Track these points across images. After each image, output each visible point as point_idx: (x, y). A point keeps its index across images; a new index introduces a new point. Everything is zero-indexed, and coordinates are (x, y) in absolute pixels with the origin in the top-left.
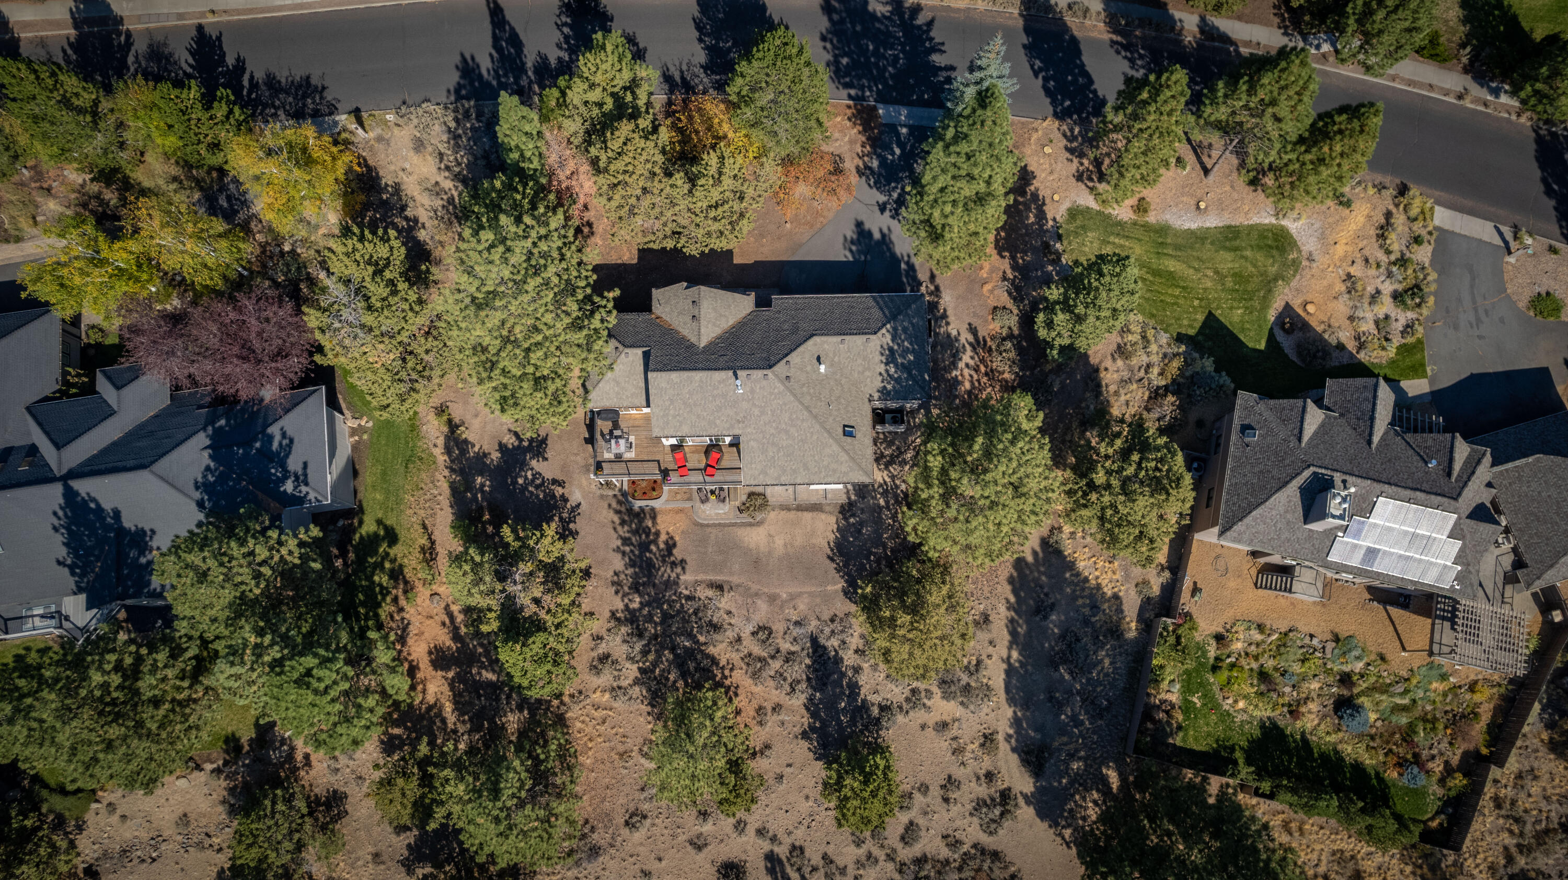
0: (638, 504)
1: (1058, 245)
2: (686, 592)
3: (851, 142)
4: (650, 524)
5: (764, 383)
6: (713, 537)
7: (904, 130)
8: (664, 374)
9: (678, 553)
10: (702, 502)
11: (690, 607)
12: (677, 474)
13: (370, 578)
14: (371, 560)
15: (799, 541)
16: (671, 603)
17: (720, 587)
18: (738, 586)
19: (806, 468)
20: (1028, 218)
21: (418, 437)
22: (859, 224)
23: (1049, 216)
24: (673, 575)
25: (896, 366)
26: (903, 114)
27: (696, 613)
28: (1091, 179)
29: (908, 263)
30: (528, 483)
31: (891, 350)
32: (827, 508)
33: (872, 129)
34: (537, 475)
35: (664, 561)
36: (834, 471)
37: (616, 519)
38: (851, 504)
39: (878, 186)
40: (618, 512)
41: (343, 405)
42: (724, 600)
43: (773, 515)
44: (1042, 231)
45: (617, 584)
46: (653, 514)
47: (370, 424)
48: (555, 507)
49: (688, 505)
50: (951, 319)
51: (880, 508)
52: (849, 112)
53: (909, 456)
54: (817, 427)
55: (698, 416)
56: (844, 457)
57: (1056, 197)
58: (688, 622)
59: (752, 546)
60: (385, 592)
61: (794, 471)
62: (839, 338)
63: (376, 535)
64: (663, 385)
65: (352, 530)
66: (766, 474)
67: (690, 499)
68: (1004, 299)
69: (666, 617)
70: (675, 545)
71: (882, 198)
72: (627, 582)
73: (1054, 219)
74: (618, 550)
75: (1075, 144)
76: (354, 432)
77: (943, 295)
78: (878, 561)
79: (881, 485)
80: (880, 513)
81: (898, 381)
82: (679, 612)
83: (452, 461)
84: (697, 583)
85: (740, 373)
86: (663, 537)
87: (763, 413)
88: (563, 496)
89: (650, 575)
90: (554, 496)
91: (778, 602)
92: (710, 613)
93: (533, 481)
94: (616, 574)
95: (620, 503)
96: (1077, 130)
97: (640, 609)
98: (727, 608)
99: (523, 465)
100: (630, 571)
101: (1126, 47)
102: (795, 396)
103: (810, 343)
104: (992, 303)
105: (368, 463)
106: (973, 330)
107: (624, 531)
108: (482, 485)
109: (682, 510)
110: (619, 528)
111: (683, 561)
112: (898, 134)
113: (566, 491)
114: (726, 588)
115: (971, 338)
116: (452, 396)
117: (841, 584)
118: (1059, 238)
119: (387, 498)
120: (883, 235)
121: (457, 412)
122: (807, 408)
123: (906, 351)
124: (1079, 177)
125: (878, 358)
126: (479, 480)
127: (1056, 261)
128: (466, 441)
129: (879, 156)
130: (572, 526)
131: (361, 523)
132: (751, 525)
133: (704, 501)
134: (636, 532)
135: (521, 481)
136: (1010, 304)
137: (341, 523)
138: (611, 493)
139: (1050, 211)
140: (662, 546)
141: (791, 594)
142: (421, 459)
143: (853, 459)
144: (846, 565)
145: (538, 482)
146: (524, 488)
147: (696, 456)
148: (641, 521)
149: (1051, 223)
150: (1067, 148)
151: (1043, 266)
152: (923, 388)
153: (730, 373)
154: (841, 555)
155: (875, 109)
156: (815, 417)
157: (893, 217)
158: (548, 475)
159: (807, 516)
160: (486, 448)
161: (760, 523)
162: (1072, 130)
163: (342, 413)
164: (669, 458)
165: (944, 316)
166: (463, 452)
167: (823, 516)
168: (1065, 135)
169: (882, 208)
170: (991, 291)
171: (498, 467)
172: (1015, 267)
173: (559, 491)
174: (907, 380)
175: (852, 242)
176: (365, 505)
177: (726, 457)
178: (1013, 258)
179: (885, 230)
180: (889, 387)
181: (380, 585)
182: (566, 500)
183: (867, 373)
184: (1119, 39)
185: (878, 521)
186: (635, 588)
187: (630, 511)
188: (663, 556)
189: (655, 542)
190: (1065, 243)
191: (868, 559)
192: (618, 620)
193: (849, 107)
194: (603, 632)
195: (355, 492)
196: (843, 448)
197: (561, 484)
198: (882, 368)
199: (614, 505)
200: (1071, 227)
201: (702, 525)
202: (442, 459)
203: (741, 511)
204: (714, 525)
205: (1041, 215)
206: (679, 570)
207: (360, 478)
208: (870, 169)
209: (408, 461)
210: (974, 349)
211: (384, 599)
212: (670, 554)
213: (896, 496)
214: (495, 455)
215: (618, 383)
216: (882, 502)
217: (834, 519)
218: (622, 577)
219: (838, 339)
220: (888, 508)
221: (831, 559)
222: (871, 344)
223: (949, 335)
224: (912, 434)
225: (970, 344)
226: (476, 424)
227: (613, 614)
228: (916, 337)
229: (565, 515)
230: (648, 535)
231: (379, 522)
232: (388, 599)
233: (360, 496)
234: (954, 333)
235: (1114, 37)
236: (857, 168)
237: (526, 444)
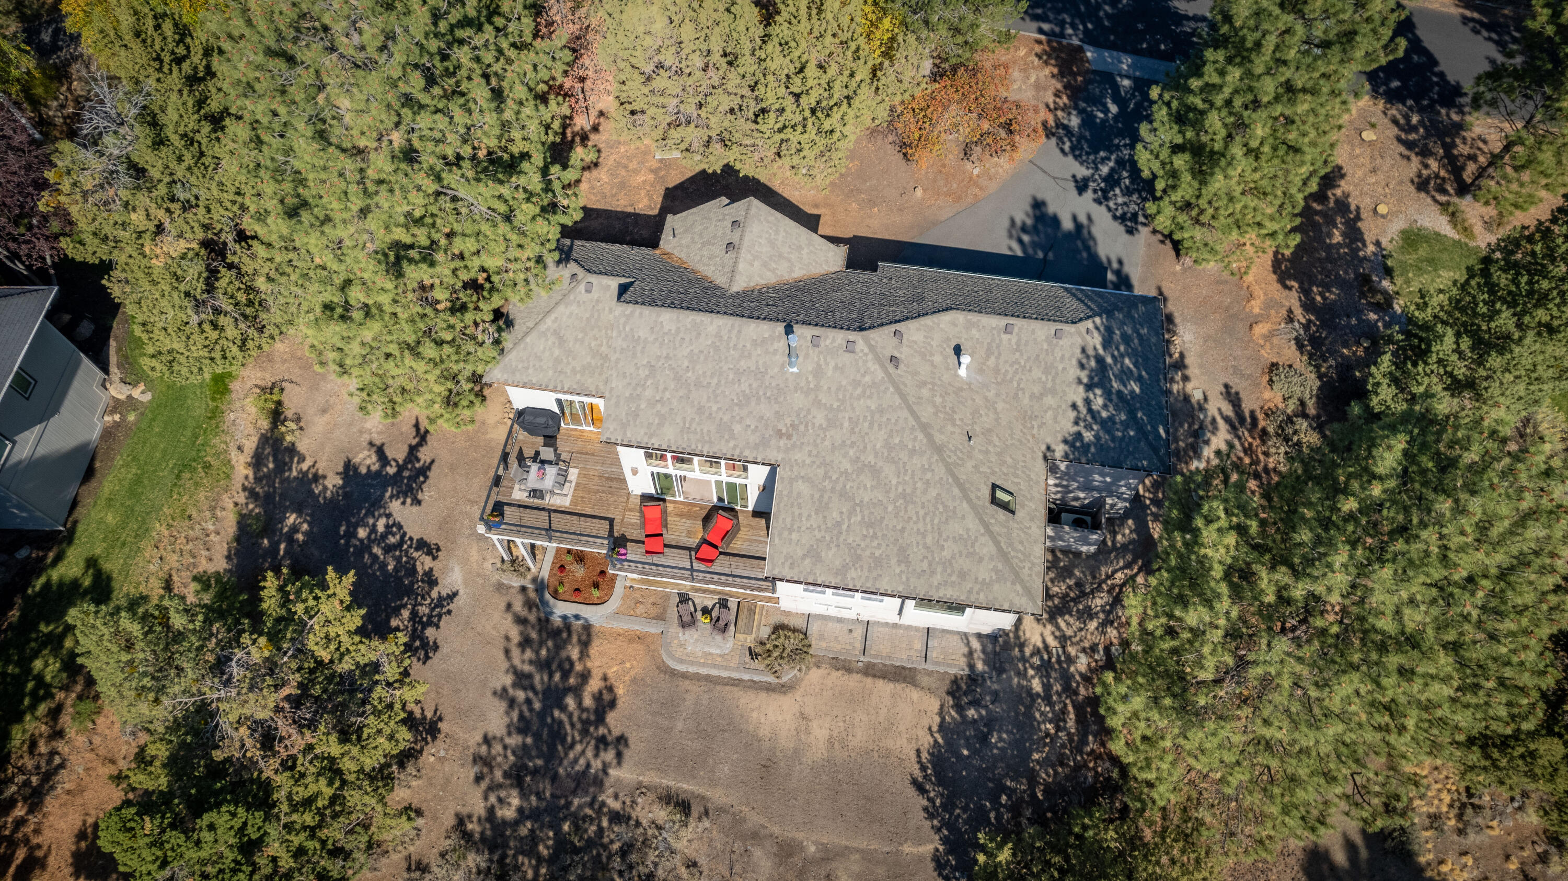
0: (561, 609)
1: (1386, 284)
2: (616, 805)
3: (1038, 86)
4: (575, 653)
5: (847, 358)
6: (690, 700)
7: (1126, 83)
8: (647, 311)
9: (615, 722)
10: (684, 625)
11: (616, 836)
12: (642, 549)
13: (25, 664)
14: (44, 629)
15: (859, 738)
16: (578, 822)
17: (683, 806)
18: (721, 810)
19: (904, 557)
20: (1330, 235)
21: (217, 430)
22: (1038, 205)
23: (1369, 237)
24: (597, 765)
25: (1108, 394)
26: (1126, 63)
27: (625, 851)
28: (1444, 191)
29: (1118, 273)
30: (375, 538)
31: (1100, 360)
32: (925, 680)
33: (1075, 75)
34: (395, 527)
35: (585, 732)
36: (963, 575)
37: (515, 634)
38: (973, 679)
39: (1076, 152)
40: (521, 621)
41: (113, 359)
42: (686, 834)
43: (815, 675)
44: (1355, 259)
45: (484, 762)
46: (587, 635)
47: (148, 397)
48: (409, 591)
49: (653, 629)
50: (1192, 371)
51: (1033, 696)
52: (1038, 49)
53: (1099, 601)
54: (940, 470)
55: (700, 410)
56: (986, 548)
57: (1382, 209)
58: (605, 868)
59: (764, 732)
60: (43, 690)
61: (878, 562)
62: (1002, 321)
63: (75, 584)
64: (643, 333)
65: (38, 567)
66: (818, 558)
67: (660, 617)
68: (1290, 353)
69: (562, 845)
70: (612, 704)
71: (1083, 172)
72: (505, 760)
73: (1378, 243)
74: (502, 694)
75: (1413, 136)
76: (117, 406)
77: (1180, 330)
78: (1016, 809)
79: (1037, 652)
80: (1029, 708)
81: (1107, 425)
82: (591, 843)
83: (258, 480)
84: (640, 789)
85: (803, 333)
86: (594, 685)
87: (832, 423)
88: (429, 574)
89: (551, 756)
90: (414, 570)
91: (797, 860)
92: (652, 856)
93: (384, 536)
94: (487, 740)
95: (529, 604)
96: (1415, 119)
97: (516, 823)
98: (690, 852)
99: (376, 505)
100: (514, 740)
101: (1489, 27)
102: (903, 396)
103: (946, 318)
104: (1268, 356)
105: (119, 461)
106: (1233, 398)
107: (522, 660)
108: (295, 529)
109: (640, 638)
110: (515, 652)
111: (622, 740)
112: (1116, 87)
113: (437, 566)
114: (696, 810)
115: (1228, 410)
116: (296, 373)
117: (931, 845)
118: (1388, 272)
119: (123, 524)
120: (1079, 226)
121: (293, 401)
122: (925, 428)
123: (1124, 376)
124: (1422, 185)
125: (1074, 372)
126: (292, 519)
127: (1384, 305)
128: (292, 450)
129: (1081, 112)
130: (430, 632)
131: (59, 558)
132: (769, 688)
133: (687, 623)
134: (544, 665)
135: (362, 533)
136: (1300, 361)
137: (23, 553)
138: (516, 582)
139: (1370, 229)
140: (588, 702)
141: (825, 849)
142: (207, 467)
143: (1004, 556)
144: (948, 805)
145: (392, 540)
146: (365, 547)
147: (686, 523)
148: (559, 647)
149: (1371, 248)
150: (1399, 139)
151: (1359, 312)
152: (1156, 450)
153: (780, 328)
154: (941, 781)
155: (1080, 50)
156: (939, 449)
157: (1098, 201)
158: (414, 531)
159: (884, 688)
160: (321, 468)
161: (785, 689)
162: (1407, 118)
163: (106, 370)
164: (634, 518)
165: (1180, 365)
166: (282, 466)
167: (915, 694)
168: (1395, 122)
169: (1081, 186)
170: (1268, 337)
171: (332, 503)
172: (1308, 305)
173: (424, 563)
174: (1126, 425)
175: (1024, 229)
176: (80, 528)
177: (743, 533)
178: (1305, 291)
179: (1083, 219)
180: (1088, 436)
181: (39, 678)
182: (431, 580)
183: (1049, 400)
184: (1476, 15)
185: (1026, 724)
186: (516, 776)
187: (544, 623)
188: (586, 723)
189: (577, 691)
190: (1399, 281)
191: (995, 800)
192: (467, 836)
193: (1039, 42)
194: (432, 859)
195: (74, 504)
196: (986, 526)
197: (431, 550)
198: (1078, 394)
199: (518, 606)
200: (1411, 258)
201: (673, 674)
202: (242, 470)
203: (753, 655)
204: (697, 677)
205: (1354, 235)
206: (609, 755)
207: (93, 483)
208: (1066, 127)
209: (185, 466)
210: (1233, 428)
211: (33, 707)
212: (600, 719)
213: (1066, 678)
214: (333, 481)
215: (561, 340)
216: (1037, 685)
217: (936, 706)
218: (497, 748)
219: (999, 322)
220: (1047, 699)
221: (920, 788)
222: (1065, 342)
223: (1187, 398)
224: (1107, 562)
225: (1227, 419)
226: (318, 425)
227: (461, 821)
228: (1146, 359)
229: (424, 610)
230: (566, 675)
231: (92, 563)
232: (42, 709)
233: (79, 512)
234: (1197, 396)
235: (1468, 13)
236: (1045, 124)
237: (391, 470)
